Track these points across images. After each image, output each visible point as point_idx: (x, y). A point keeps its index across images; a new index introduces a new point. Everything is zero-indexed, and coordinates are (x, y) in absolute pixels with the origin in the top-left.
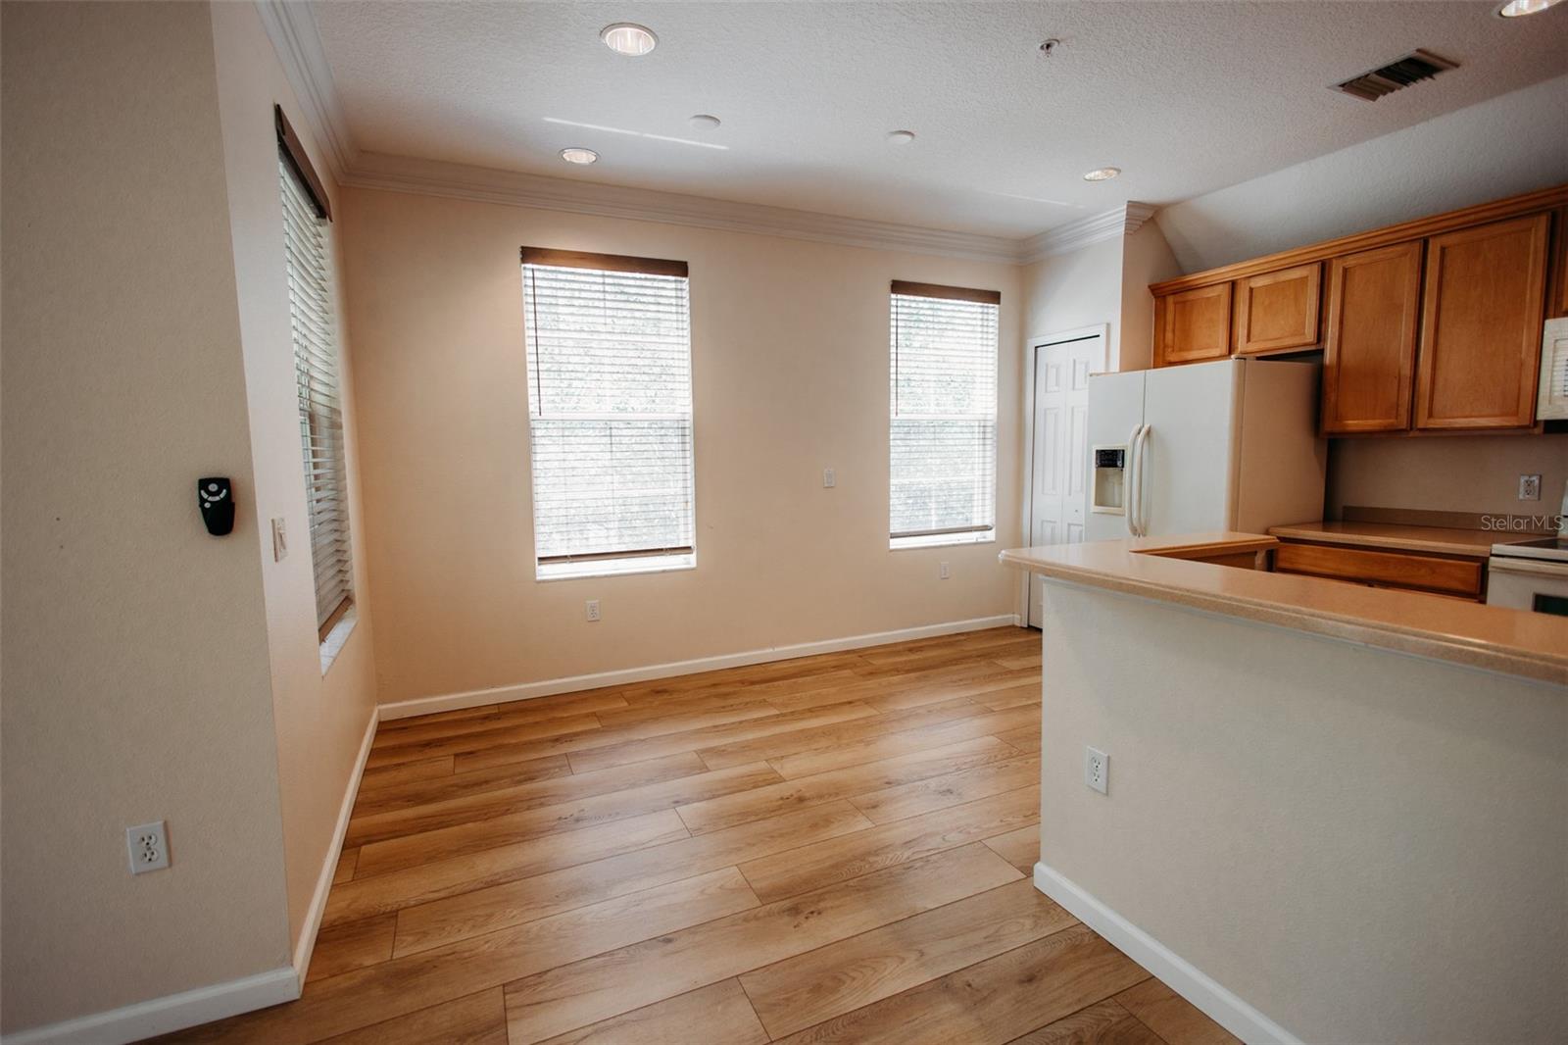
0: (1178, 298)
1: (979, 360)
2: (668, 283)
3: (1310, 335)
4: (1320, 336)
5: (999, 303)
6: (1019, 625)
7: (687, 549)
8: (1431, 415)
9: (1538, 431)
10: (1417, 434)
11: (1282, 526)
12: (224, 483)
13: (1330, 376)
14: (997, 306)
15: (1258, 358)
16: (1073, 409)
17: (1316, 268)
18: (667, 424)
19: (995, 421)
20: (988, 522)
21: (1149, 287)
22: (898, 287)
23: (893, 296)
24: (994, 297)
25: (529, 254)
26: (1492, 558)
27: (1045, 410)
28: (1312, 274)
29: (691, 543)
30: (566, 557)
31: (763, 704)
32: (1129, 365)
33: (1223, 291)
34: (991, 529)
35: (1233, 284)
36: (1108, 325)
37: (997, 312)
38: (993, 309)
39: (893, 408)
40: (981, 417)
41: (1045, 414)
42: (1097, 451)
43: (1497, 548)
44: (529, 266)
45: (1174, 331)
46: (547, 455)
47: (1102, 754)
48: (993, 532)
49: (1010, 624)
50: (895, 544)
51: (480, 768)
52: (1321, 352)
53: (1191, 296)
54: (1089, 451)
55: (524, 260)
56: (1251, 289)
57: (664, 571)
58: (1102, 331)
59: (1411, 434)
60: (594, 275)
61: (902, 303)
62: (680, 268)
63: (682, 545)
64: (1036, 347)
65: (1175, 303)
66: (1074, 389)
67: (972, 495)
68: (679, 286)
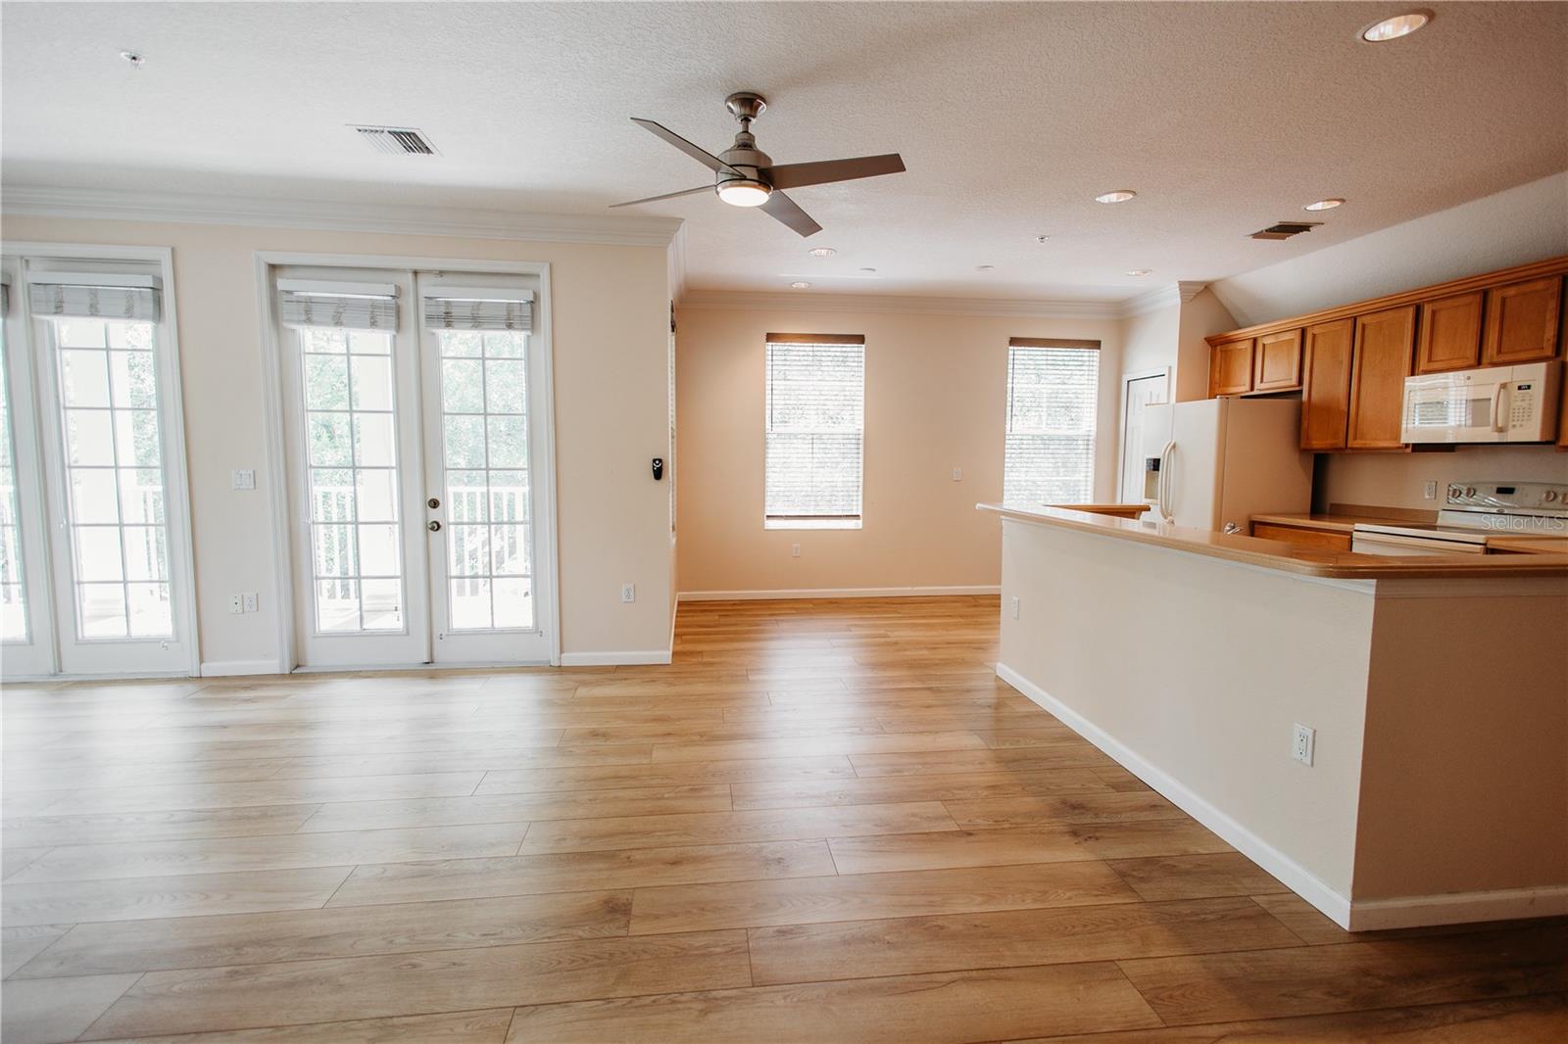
0: (1224, 347)
1: (1086, 391)
2: (852, 349)
3: (1294, 381)
4: (1300, 382)
5: (1099, 348)
7: (857, 517)
8: (1355, 439)
9: (1409, 450)
10: (1350, 451)
11: (1270, 514)
12: (660, 461)
13: (1305, 408)
14: (1098, 351)
15: (1242, 397)
17: (1299, 332)
18: (851, 437)
19: (1095, 436)
21: (1205, 339)
22: (1014, 341)
23: (1011, 348)
24: (1096, 344)
25: (770, 337)
26: (1355, 533)
28: (1296, 336)
29: (860, 513)
30: (781, 516)
31: (896, 612)
32: (1183, 397)
33: (1247, 345)
35: (1255, 340)
36: (1170, 367)
37: (1098, 356)
38: (1096, 353)
39: (1008, 427)
40: (1085, 433)
42: (1148, 459)
43: (1358, 526)
44: (770, 344)
45: (1220, 372)
46: (775, 453)
47: (1017, 599)
51: (733, 620)
52: (1301, 392)
53: (1231, 346)
54: (1145, 458)
55: (768, 340)
56: (1264, 345)
57: (842, 530)
58: (1166, 372)
59: (1347, 451)
60: (807, 347)
61: (1020, 353)
62: (860, 339)
63: (855, 514)
64: (1128, 382)
65: (1221, 351)
67: (1079, 490)
68: (860, 349)
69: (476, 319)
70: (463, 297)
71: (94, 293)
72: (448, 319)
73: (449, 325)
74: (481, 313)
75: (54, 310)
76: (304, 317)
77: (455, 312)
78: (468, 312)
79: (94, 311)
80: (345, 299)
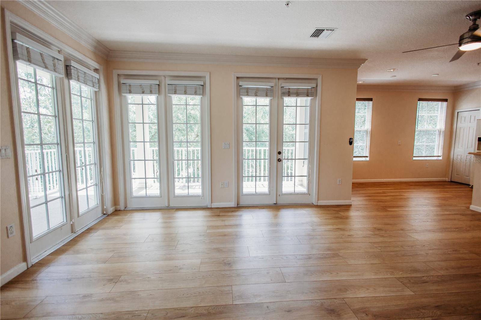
2: (368, 103)
6: (447, 181)
7: (367, 157)
12: (352, 139)
14: (446, 102)
16: (470, 127)
19: (444, 130)
20: (439, 155)
22: (420, 100)
23: (419, 102)
24: (446, 100)
27: (460, 128)
34: (441, 156)
37: (446, 104)
40: (439, 129)
41: (460, 129)
42: (478, 138)
48: (441, 157)
49: (445, 180)
50: (414, 158)
54: (476, 138)
57: (362, 161)
61: (421, 104)
62: (371, 100)
63: (365, 156)
64: (458, 112)
66: (470, 122)
68: (370, 103)
69: (298, 94)
70: (294, 86)
71: (186, 87)
72: (289, 94)
73: (289, 96)
74: (299, 92)
75: (174, 93)
76: (246, 94)
77: (291, 91)
78: (295, 92)
79: (185, 93)
80: (259, 88)
